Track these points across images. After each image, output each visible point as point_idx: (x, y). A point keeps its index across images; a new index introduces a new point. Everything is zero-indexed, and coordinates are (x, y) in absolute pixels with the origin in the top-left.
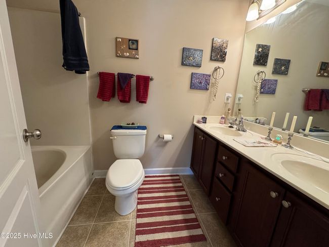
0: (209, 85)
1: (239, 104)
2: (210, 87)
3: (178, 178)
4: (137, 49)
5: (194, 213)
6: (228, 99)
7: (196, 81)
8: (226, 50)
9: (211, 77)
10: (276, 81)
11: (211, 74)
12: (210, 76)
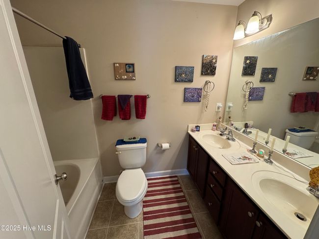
0: (201, 97)
1: (229, 112)
2: (201, 99)
3: (176, 179)
4: (133, 72)
5: (191, 213)
6: (218, 108)
7: (188, 95)
8: (215, 65)
9: (203, 90)
10: (264, 88)
11: (203, 87)
12: (201, 89)
